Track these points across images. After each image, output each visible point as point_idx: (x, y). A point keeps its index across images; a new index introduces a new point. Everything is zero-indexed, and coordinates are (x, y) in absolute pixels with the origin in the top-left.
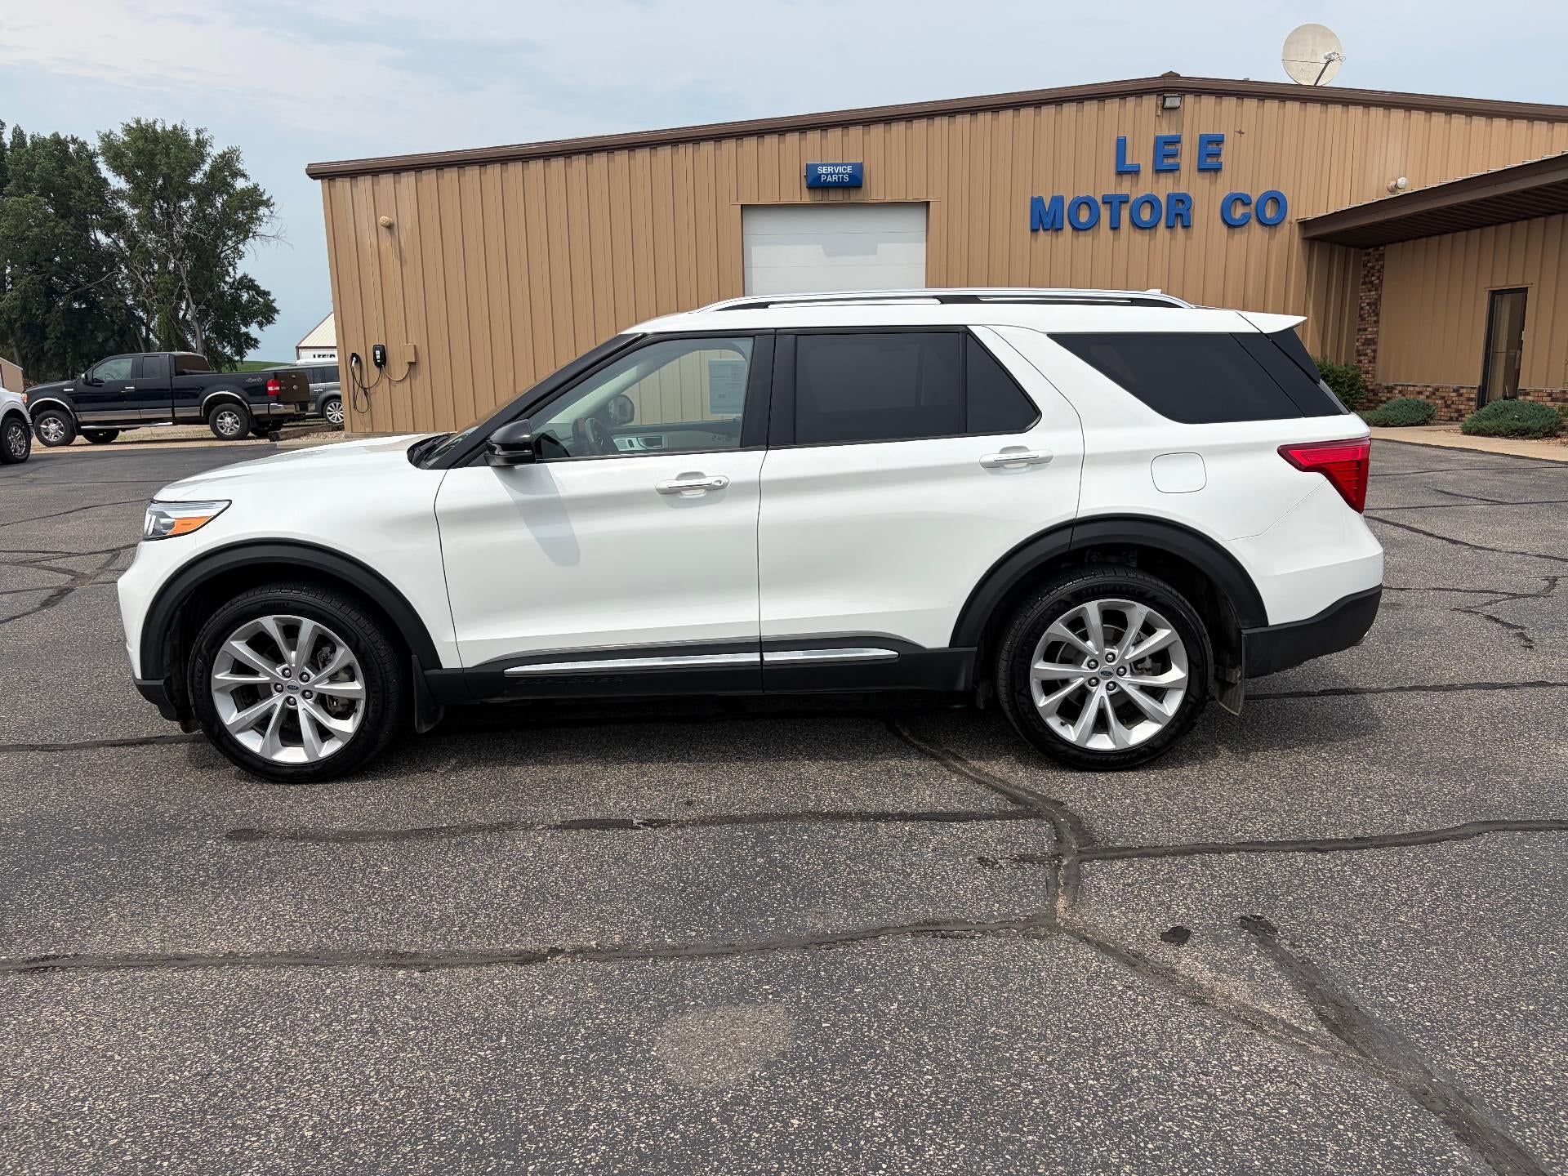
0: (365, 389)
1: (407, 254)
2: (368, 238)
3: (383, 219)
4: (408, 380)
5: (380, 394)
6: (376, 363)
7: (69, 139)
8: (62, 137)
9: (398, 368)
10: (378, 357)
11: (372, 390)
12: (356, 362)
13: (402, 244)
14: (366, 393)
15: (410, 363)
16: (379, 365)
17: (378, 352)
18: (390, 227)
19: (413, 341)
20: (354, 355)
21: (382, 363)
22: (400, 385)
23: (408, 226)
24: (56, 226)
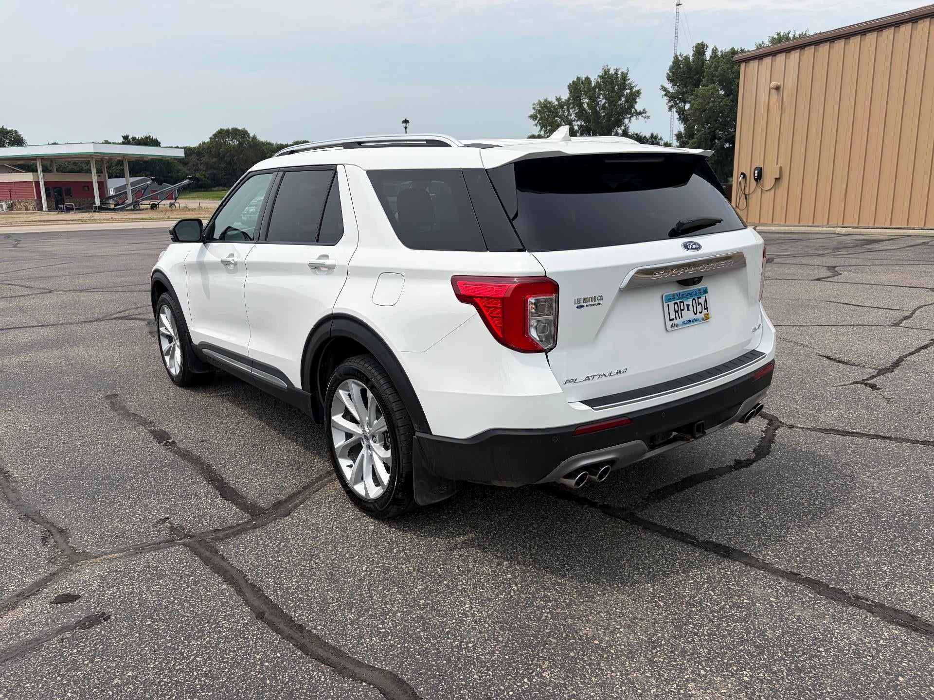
0: (746, 195)
1: (786, 106)
2: (763, 98)
3: (774, 84)
4: (773, 191)
5: (754, 199)
6: (755, 179)
7: (739, 50)
8: (736, 49)
9: (768, 180)
10: (756, 175)
11: (750, 196)
12: (743, 178)
13: (784, 100)
14: (746, 198)
15: (776, 179)
16: (756, 180)
17: (756, 172)
18: (777, 88)
19: (781, 164)
20: (742, 174)
21: (759, 178)
22: (768, 193)
23: (790, 87)
24: (721, 101)
